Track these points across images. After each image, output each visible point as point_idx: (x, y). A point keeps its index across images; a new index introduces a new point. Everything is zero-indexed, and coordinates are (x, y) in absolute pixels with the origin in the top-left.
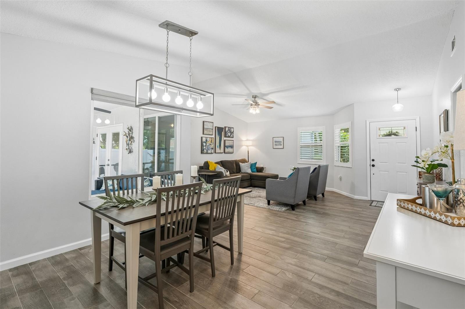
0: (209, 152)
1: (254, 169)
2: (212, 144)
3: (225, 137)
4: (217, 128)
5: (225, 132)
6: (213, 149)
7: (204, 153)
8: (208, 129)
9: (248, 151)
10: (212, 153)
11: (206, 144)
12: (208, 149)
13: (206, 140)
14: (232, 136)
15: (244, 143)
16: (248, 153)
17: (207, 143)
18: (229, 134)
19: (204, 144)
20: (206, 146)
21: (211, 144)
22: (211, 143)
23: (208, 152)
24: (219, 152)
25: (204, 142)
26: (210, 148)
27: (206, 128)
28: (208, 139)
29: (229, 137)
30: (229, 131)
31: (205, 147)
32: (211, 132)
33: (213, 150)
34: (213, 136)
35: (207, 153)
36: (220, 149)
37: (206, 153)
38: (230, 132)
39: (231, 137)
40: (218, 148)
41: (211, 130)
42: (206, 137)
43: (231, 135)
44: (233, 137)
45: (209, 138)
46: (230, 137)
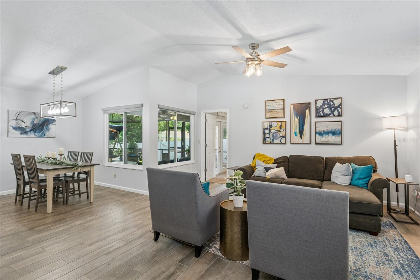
0: (276, 141)
1: (359, 179)
2: (282, 130)
3: (317, 117)
4: (292, 105)
5: (317, 110)
6: (283, 137)
7: (266, 143)
8: (273, 110)
9: (395, 141)
10: (281, 143)
11: (270, 132)
12: (274, 138)
13: (271, 126)
14: (336, 113)
15: (386, 123)
16: (395, 146)
17: (272, 129)
18: (327, 111)
19: (267, 131)
20: (269, 133)
21: (280, 131)
22: (281, 128)
23: (274, 143)
24: (300, 141)
25: (267, 129)
26: (279, 136)
27: (271, 110)
28: (274, 124)
29: (328, 116)
30: (326, 106)
31: (267, 136)
32: (280, 114)
33: (284, 139)
34: (287, 119)
35: (272, 143)
36: (301, 138)
37: (270, 143)
38: (330, 107)
39: (334, 116)
40: (296, 135)
41: (279, 110)
42: (269, 122)
43: (333, 112)
44: (340, 115)
45: (276, 122)
46: (332, 115)
